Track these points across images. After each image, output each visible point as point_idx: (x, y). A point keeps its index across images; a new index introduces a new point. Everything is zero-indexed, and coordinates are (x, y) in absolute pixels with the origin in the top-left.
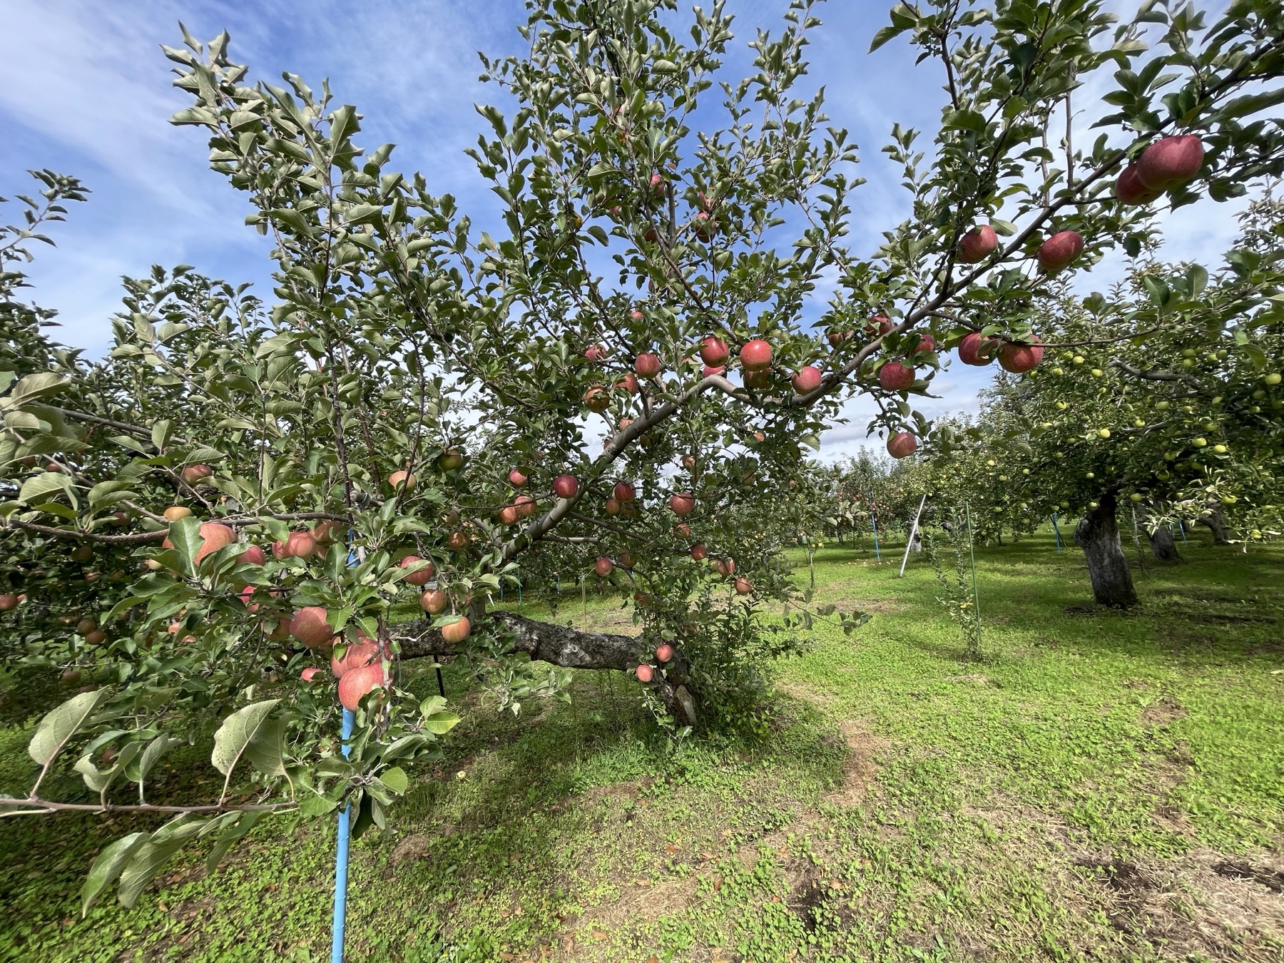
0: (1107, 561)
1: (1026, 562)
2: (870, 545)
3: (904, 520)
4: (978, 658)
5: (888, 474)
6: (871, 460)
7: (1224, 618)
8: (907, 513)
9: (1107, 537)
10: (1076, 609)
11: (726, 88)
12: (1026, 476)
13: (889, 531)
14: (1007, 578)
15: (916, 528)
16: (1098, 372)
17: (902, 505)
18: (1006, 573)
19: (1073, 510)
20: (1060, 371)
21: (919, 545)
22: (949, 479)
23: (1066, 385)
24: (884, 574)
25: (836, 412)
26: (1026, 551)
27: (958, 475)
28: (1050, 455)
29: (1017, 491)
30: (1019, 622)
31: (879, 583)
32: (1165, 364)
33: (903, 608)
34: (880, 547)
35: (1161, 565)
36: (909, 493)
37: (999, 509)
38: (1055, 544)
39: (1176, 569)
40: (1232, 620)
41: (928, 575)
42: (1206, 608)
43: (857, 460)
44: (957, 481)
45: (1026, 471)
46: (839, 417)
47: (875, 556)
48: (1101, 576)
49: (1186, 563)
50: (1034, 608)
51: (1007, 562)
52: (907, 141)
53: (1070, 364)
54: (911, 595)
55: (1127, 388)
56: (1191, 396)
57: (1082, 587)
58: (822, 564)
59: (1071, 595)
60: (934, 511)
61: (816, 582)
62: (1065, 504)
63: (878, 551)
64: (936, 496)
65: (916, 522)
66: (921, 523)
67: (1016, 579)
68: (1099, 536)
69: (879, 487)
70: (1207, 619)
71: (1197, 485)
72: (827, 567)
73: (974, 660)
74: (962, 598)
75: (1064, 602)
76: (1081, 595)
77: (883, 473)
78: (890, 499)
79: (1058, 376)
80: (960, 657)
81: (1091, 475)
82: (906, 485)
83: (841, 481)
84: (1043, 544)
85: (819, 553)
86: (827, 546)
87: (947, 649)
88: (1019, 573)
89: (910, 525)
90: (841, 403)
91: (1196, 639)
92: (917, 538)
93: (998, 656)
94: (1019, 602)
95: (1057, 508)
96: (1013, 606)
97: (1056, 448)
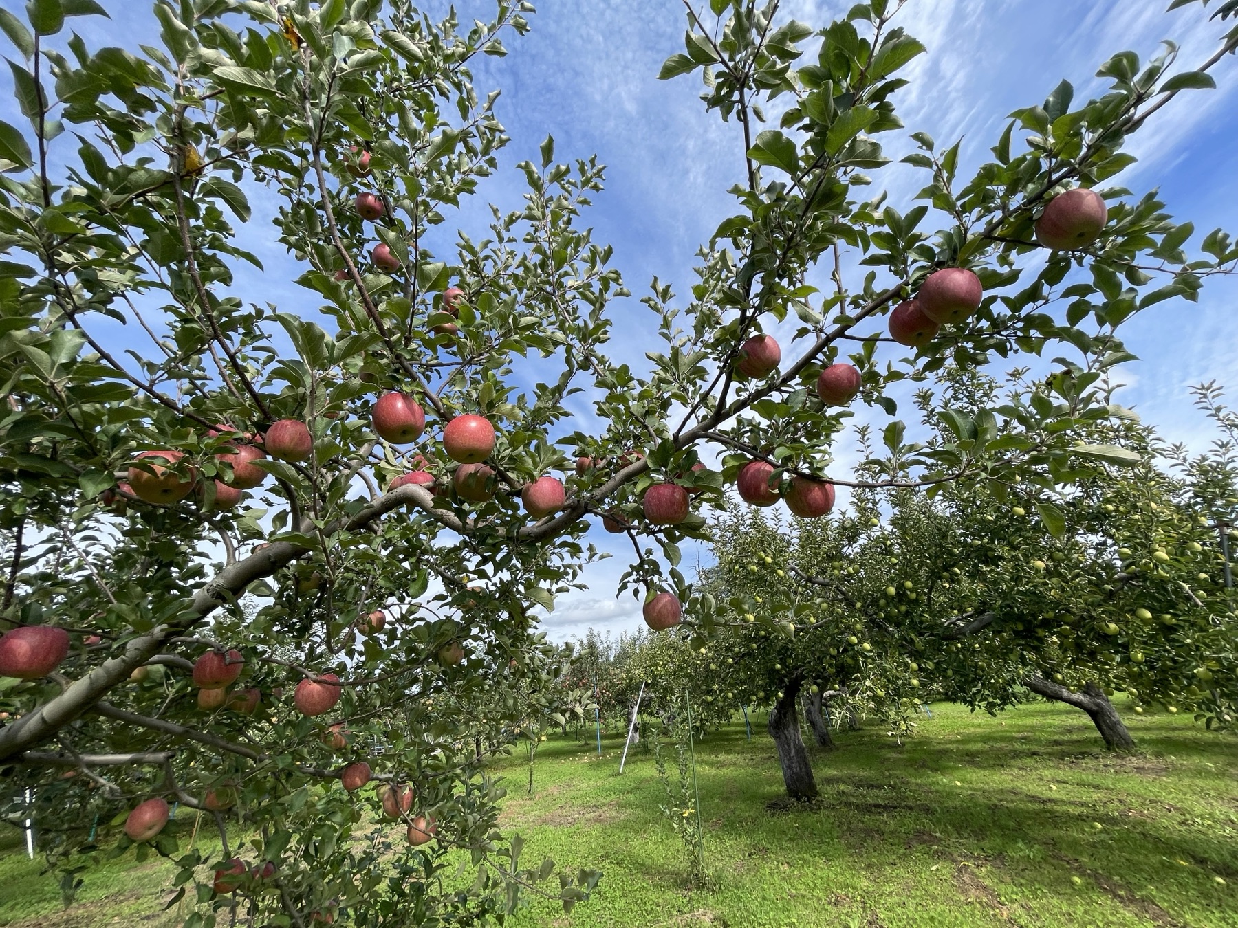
0: (793, 751)
1: (727, 752)
2: (592, 736)
3: (624, 708)
4: (701, 884)
5: (612, 659)
6: (598, 644)
7: (877, 806)
8: (628, 700)
9: (791, 727)
10: (775, 805)
11: (495, 211)
12: (731, 666)
13: (610, 720)
14: (713, 771)
15: (635, 718)
16: (781, 572)
17: (623, 692)
18: (712, 765)
19: (765, 701)
20: (755, 568)
21: (637, 735)
22: (664, 665)
23: (760, 581)
24: (605, 772)
25: (575, 575)
26: (724, 740)
27: (672, 662)
28: (747, 646)
29: (724, 680)
30: (732, 826)
31: (600, 783)
32: (824, 572)
33: (624, 815)
34: (603, 737)
35: (822, 751)
36: (631, 680)
37: (710, 699)
38: (745, 733)
39: (832, 755)
40: (886, 807)
41: (647, 770)
42: (864, 796)
43: (585, 642)
44: (671, 668)
45: (730, 660)
46: (578, 581)
47: (596, 748)
48: (790, 768)
49: (837, 749)
50: (741, 808)
51: (712, 752)
52: (665, 295)
53: (762, 564)
54: (631, 797)
55: (800, 589)
56: (841, 601)
57: (774, 779)
58: (543, 760)
59: (767, 789)
60: (651, 699)
61: (535, 784)
62: (762, 694)
63: (599, 743)
64: (654, 684)
65: (636, 709)
66: (639, 712)
67: (722, 772)
68: (786, 726)
69: (603, 672)
70: (868, 809)
71: (856, 679)
72: (549, 764)
73: (698, 888)
74: (683, 804)
75: (764, 797)
76: (774, 788)
77: (607, 657)
78: (613, 685)
79: (754, 573)
80: (682, 883)
81: (778, 666)
82: (629, 671)
83: (573, 662)
84: (737, 733)
85: (541, 747)
86: (551, 737)
87: (669, 872)
88: (720, 765)
89: (630, 714)
90: (580, 567)
91: (869, 833)
92: (636, 729)
93: (720, 877)
94: (727, 799)
95: (754, 698)
96: (722, 804)
97: (752, 640)
